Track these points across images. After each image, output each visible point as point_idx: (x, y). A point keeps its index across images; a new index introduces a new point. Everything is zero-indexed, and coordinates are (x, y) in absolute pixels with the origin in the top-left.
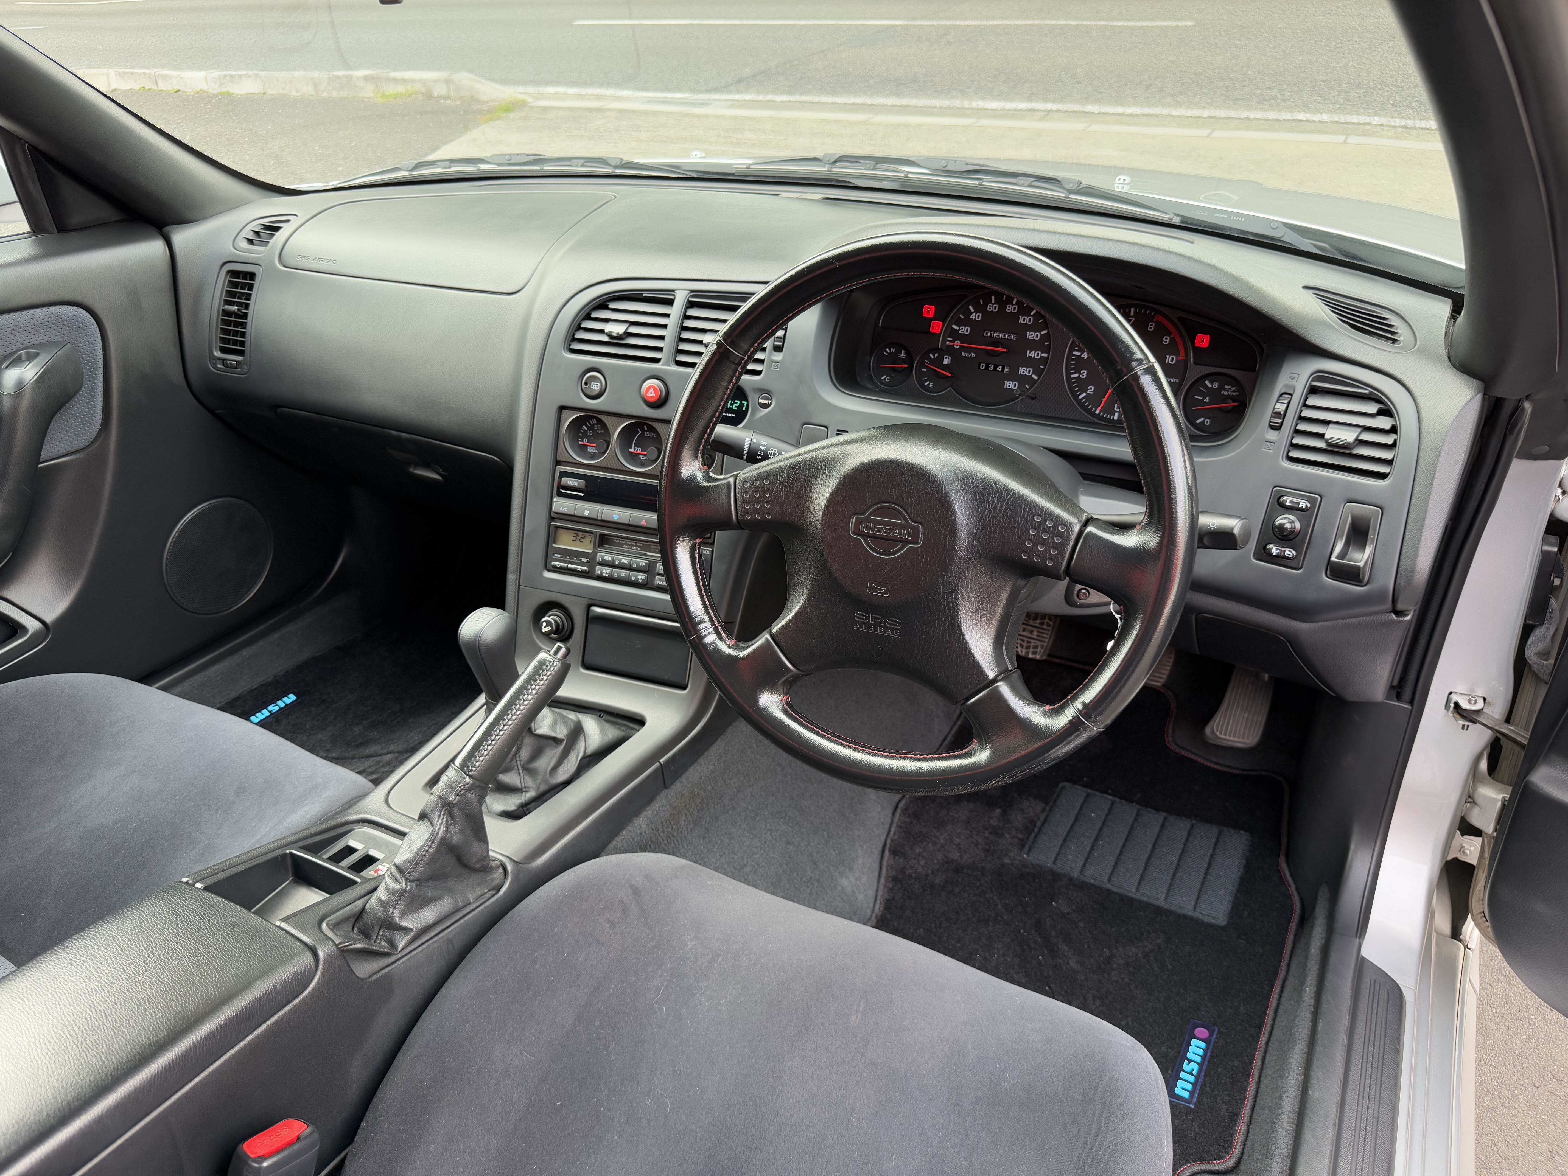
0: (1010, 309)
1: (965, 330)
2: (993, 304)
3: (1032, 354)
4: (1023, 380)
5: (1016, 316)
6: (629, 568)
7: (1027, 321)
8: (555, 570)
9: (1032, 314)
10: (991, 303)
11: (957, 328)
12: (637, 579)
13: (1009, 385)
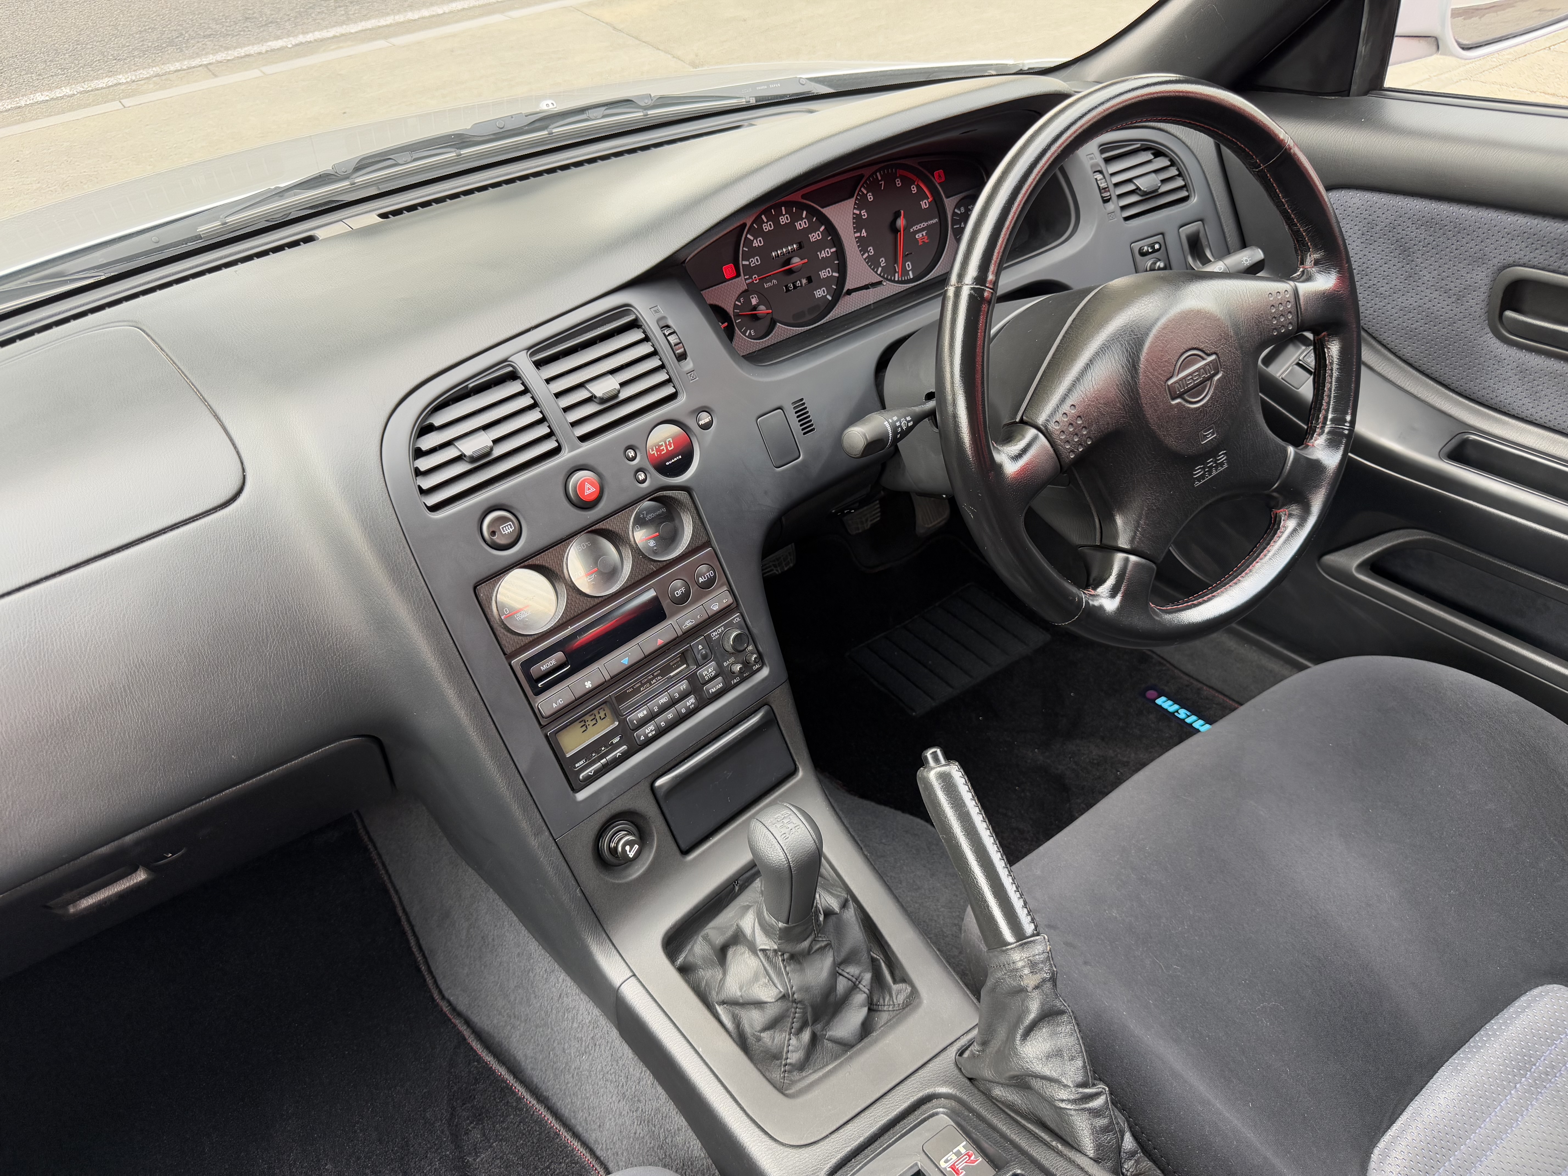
0: (784, 220)
1: (755, 261)
2: (767, 223)
3: (823, 254)
4: (826, 282)
5: (792, 225)
6: (673, 703)
7: (803, 225)
8: (590, 780)
9: (804, 216)
10: (764, 223)
11: (747, 263)
12: (688, 708)
13: (819, 293)
